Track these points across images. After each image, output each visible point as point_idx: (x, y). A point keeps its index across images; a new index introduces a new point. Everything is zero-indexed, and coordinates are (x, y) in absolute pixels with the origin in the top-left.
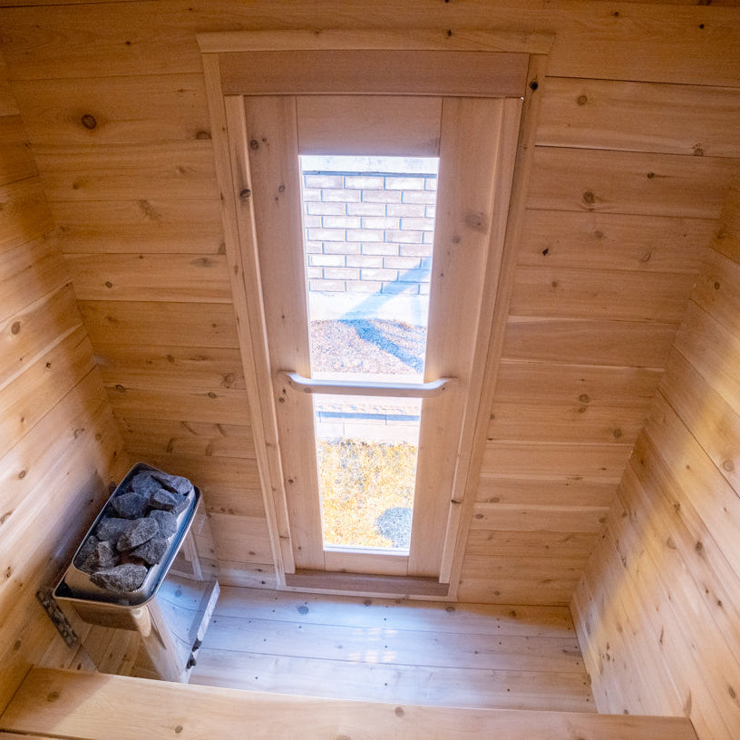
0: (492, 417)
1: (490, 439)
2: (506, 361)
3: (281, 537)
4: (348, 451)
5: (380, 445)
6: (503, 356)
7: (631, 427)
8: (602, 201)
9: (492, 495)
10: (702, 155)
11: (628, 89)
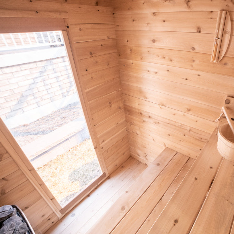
0: (93, 119)
1: (95, 125)
2: (90, 102)
3: (51, 200)
4: (40, 171)
5: (50, 162)
6: (88, 101)
7: (122, 105)
8: (94, 54)
9: (102, 141)
10: (109, 39)
11: (89, 26)
